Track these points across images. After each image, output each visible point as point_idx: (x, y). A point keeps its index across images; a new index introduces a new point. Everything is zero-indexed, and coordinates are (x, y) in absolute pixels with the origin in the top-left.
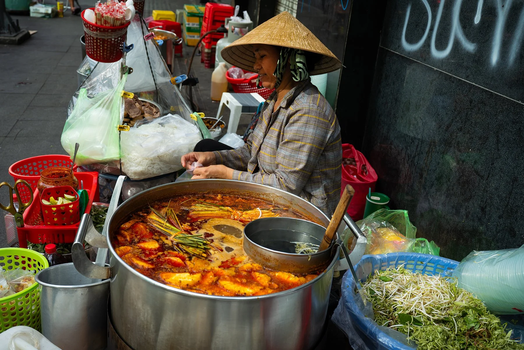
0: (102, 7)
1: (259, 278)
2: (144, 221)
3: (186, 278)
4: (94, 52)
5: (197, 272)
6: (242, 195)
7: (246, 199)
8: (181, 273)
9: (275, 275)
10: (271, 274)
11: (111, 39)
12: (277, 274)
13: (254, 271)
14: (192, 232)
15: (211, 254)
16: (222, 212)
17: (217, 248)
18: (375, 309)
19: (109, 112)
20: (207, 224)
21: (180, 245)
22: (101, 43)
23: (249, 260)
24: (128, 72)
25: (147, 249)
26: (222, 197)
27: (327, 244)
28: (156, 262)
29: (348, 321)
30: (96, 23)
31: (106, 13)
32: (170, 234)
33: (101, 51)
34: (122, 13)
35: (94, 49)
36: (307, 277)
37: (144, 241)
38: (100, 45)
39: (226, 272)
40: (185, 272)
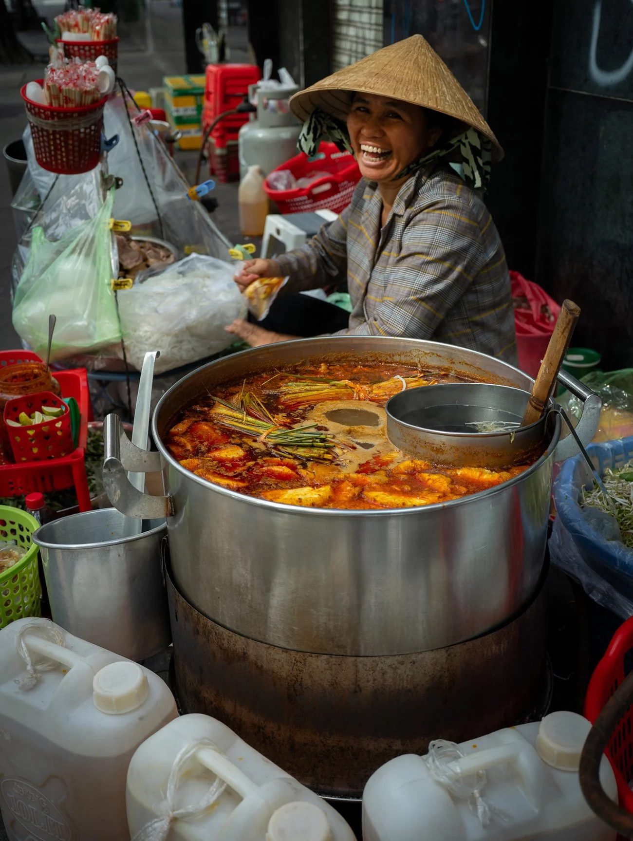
0: (58, 74)
1: (430, 482)
2: (207, 419)
3: (307, 493)
4: (50, 157)
5: (323, 485)
6: (361, 360)
7: (370, 366)
8: (295, 488)
9: (457, 474)
10: (449, 472)
11: (79, 130)
12: (459, 472)
13: (419, 472)
14: (294, 426)
15: (337, 455)
16: (337, 390)
17: (345, 444)
18: (622, 527)
19: (90, 261)
20: (314, 411)
21: (280, 448)
22: (62, 138)
23: (404, 457)
24: (115, 185)
25: (227, 459)
26: (328, 369)
27: (538, 412)
28: (247, 477)
29: (575, 556)
30: (51, 104)
31: (67, 84)
32: (259, 433)
33: (64, 154)
34: (93, 80)
35: (50, 153)
36: (511, 471)
37: (217, 449)
38: (60, 144)
39: (371, 479)
40: (302, 486)
